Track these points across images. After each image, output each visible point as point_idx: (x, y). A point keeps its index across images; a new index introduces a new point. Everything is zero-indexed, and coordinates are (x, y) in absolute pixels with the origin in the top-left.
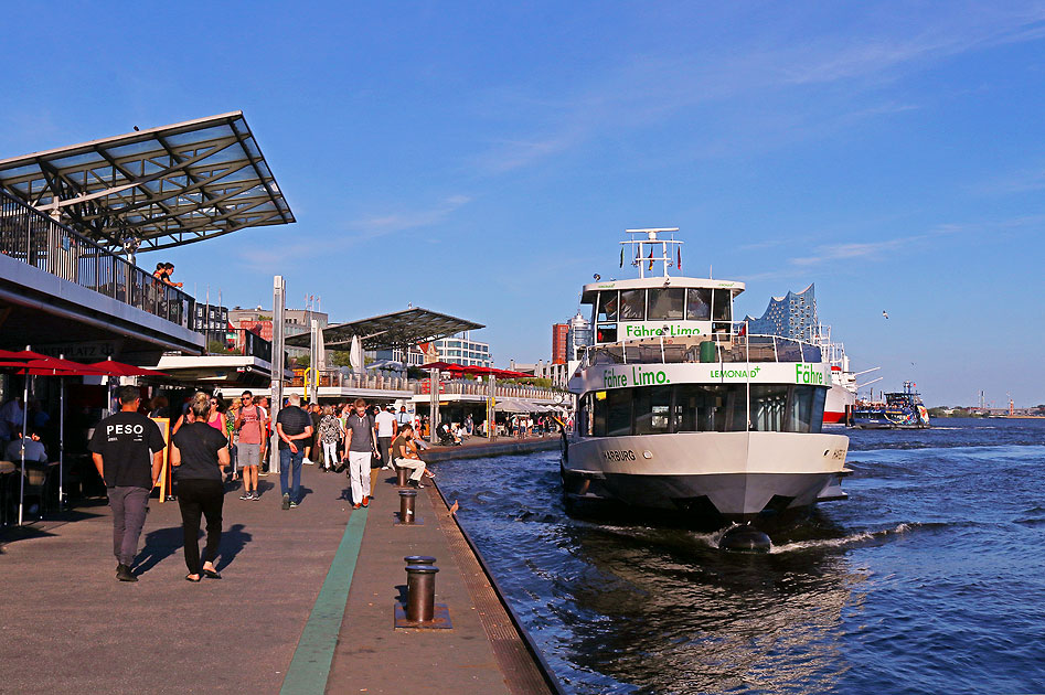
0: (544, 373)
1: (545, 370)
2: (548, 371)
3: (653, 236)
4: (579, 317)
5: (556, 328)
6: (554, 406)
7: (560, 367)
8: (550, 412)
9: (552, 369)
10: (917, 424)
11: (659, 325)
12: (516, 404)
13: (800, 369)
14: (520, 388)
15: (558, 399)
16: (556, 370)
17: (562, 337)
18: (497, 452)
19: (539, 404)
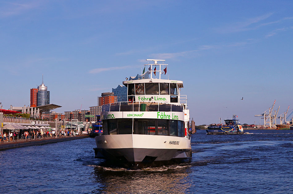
0: (27, 111)
1: (27, 110)
2: (28, 110)
3: (156, 62)
4: (43, 85)
5: (32, 90)
6: (31, 126)
7: (34, 109)
8: (29, 129)
9: (30, 109)
10: (237, 132)
11: (149, 96)
12: (13, 126)
13: (159, 114)
14: (15, 118)
15: (33, 123)
16: (32, 110)
17: (35, 95)
18: (4, 148)
19: (24, 126)
